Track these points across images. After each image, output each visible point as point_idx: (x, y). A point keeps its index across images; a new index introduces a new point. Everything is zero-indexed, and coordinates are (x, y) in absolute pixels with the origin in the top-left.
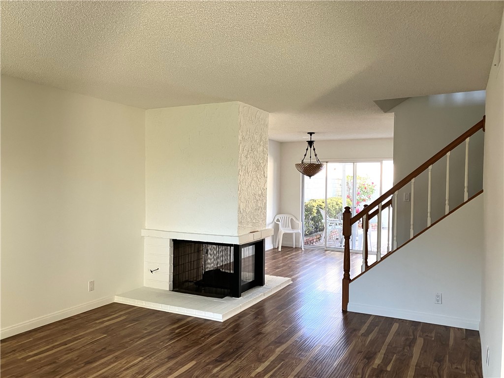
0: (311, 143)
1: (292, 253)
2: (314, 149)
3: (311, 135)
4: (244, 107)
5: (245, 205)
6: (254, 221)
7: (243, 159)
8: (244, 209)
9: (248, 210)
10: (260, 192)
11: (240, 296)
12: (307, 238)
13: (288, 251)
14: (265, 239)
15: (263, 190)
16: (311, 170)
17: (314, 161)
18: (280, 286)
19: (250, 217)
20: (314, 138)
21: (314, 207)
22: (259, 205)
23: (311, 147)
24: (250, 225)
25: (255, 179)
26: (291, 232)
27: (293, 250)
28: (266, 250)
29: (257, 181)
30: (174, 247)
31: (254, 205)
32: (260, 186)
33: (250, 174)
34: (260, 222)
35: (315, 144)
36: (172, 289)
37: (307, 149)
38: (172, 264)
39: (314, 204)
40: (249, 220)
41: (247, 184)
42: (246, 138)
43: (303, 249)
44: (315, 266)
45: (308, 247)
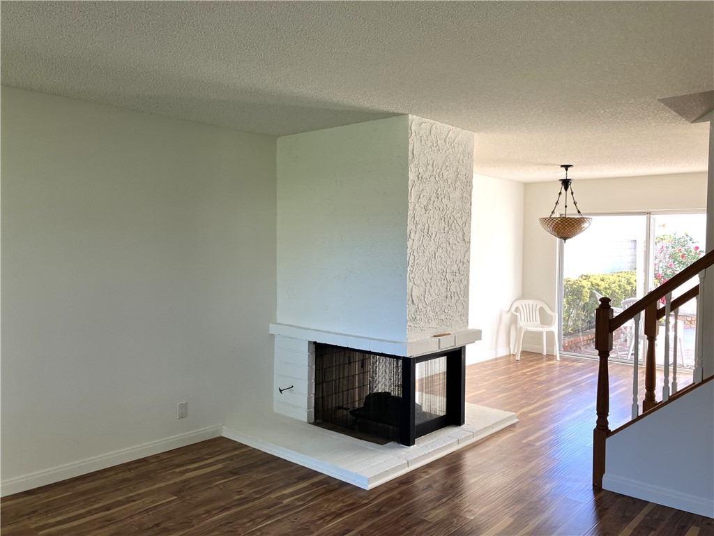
0: (566, 183)
1: (538, 364)
2: (572, 193)
3: (567, 170)
4: (420, 125)
5: (423, 290)
6: (443, 317)
7: (420, 211)
8: (422, 298)
9: (429, 299)
10: (455, 268)
11: (413, 443)
12: (569, 340)
13: (532, 361)
14: (464, 347)
15: (460, 265)
16: (566, 227)
17: (572, 213)
18: (492, 426)
19: (434, 311)
20: (571, 174)
21: (584, 287)
22: (453, 289)
23: (566, 189)
24: (433, 324)
25: (444, 245)
26: (539, 329)
27: (542, 358)
28: (467, 364)
29: (449, 249)
30: (316, 354)
31: (443, 290)
32: (454, 257)
33: (433, 237)
34: (456, 318)
35: (572, 186)
36: (313, 420)
37: (560, 193)
38: (313, 381)
39: (585, 283)
40: (431, 314)
41: (427, 254)
42: (427, 175)
43: (558, 359)
44: (569, 390)
45: (568, 354)
